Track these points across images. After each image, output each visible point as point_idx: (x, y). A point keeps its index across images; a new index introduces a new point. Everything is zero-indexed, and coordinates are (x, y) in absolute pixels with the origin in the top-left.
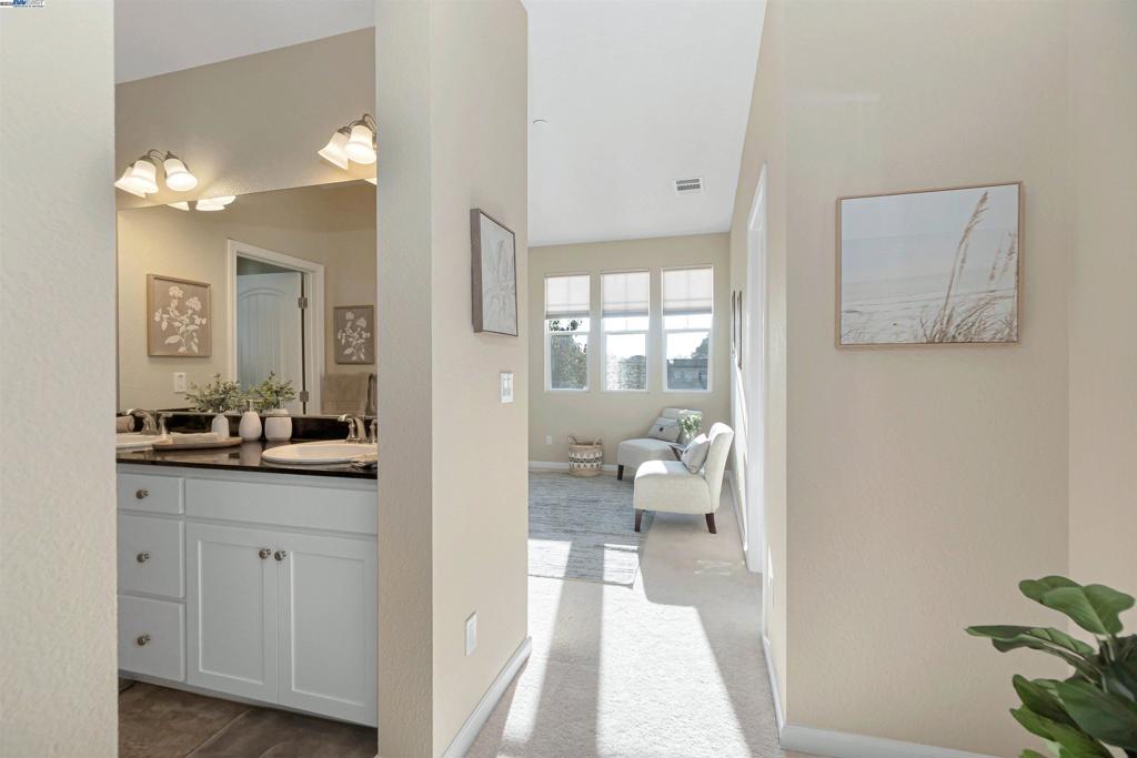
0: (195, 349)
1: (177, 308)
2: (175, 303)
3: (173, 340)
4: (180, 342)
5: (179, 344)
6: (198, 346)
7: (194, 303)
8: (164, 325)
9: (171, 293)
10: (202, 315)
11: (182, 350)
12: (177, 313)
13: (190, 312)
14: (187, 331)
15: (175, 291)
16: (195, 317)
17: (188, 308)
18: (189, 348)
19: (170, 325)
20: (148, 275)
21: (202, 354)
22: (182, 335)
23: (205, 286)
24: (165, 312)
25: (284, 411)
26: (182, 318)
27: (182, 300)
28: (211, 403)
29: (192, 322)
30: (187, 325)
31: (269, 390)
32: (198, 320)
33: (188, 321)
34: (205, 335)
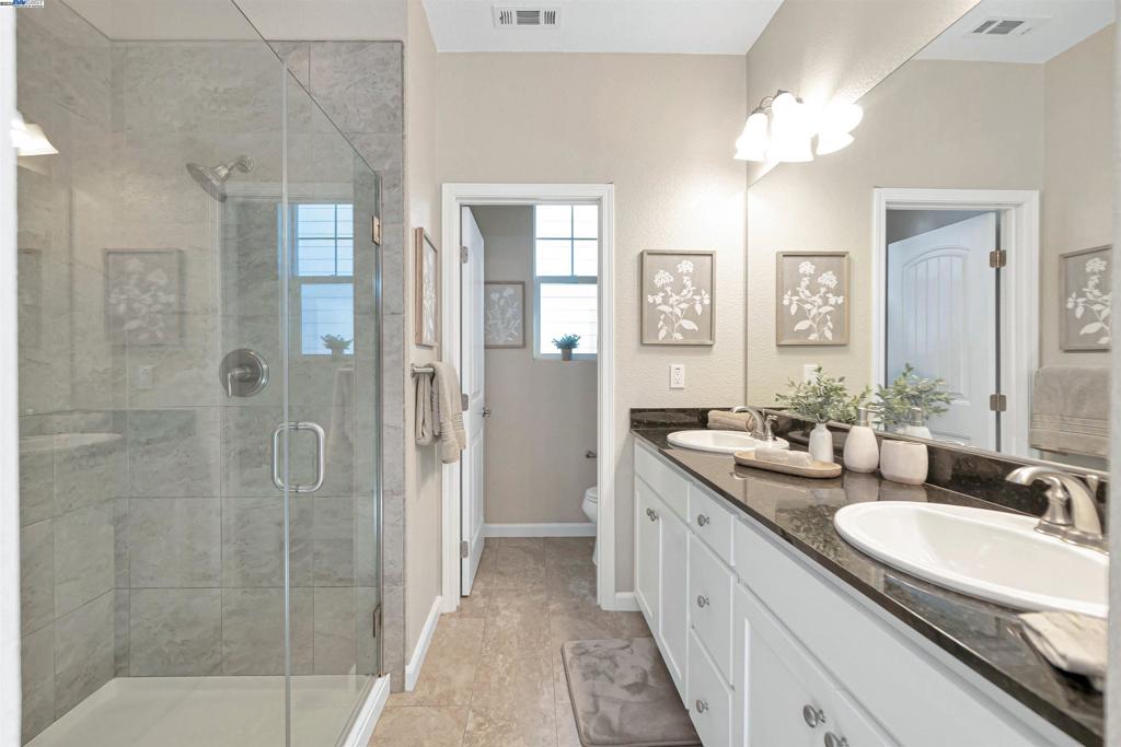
0: (829, 335)
1: (808, 288)
2: (805, 282)
3: (802, 325)
4: (811, 326)
5: (809, 331)
6: (832, 331)
7: (829, 279)
8: (793, 310)
9: (801, 271)
10: (837, 292)
11: (813, 337)
12: (807, 293)
13: (823, 290)
14: (820, 314)
15: (806, 267)
16: (830, 295)
17: (821, 285)
18: (822, 335)
19: (800, 308)
20: (778, 254)
21: (837, 341)
22: (813, 319)
23: (842, 255)
24: (796, 293)
25: (922, 432)
26: (813, 298)
27: (813, 277)
28: (808, 408)
29: (826, 302)
30: (819, 307)
31: (900, 393)
32: (832, 299)
33: (820, 301)
34: (842, 318)
